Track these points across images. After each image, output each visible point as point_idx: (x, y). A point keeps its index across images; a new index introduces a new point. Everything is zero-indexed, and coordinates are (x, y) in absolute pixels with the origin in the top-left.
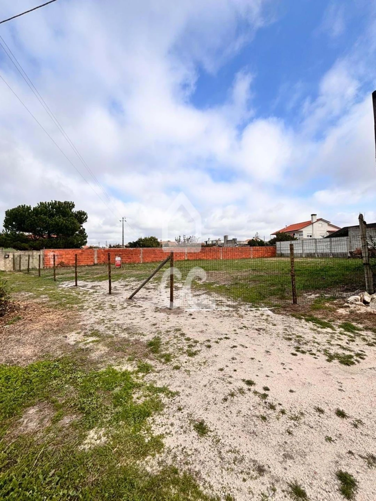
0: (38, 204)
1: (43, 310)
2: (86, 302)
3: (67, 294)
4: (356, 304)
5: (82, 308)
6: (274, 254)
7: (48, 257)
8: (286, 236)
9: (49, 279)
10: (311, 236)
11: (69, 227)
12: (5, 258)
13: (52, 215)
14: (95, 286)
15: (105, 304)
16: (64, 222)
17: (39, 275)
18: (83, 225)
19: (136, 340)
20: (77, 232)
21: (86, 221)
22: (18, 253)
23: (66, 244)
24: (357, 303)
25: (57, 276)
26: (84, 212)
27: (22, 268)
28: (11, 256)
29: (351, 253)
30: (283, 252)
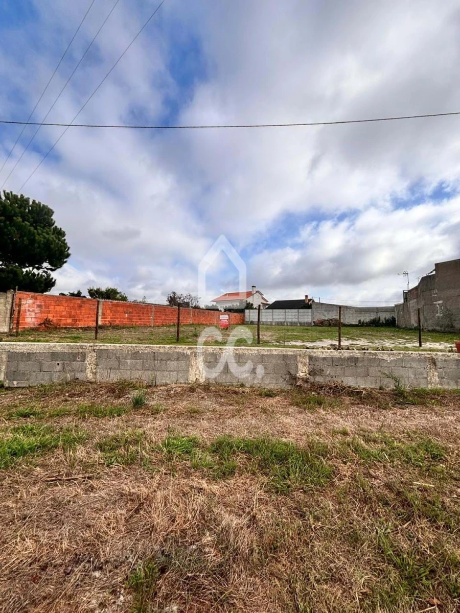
7: (22, 309)
29: (314, 322)
30: (253, 320)
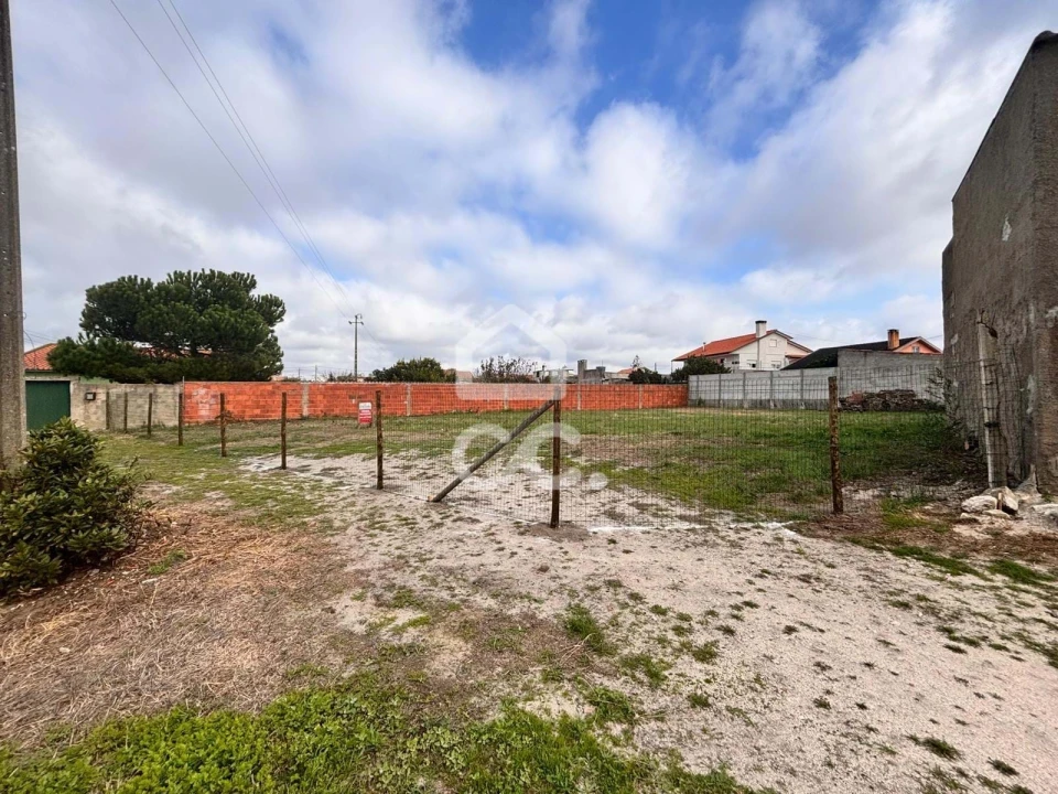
0: (169, 275)
1: (236, 534)
2: (331, 509)
3: (270, 488)
4: (989, 514)
5: (327, 526)
6: (684, 401)
7: (194, 400)
8: (708, 364)
9: (207, 452)
10: (754, 366)
11: (242, 332)
12: (87, 400)
13: (203, 304)
14: (330, 469)
15: (382, 515)
16: (232, 319)
17: (181, 443)
18: (275, 328)
19: (525, 616)
20: (261, 345)
21: (282, 320)
22: (118, 389)
23: (235, 371)
24: (991, 512)
25: (227, 445)
26: (277, 299)
27: (130, 425)
28: (102, 397)
29: (841, 401)
30: (703, 397)
